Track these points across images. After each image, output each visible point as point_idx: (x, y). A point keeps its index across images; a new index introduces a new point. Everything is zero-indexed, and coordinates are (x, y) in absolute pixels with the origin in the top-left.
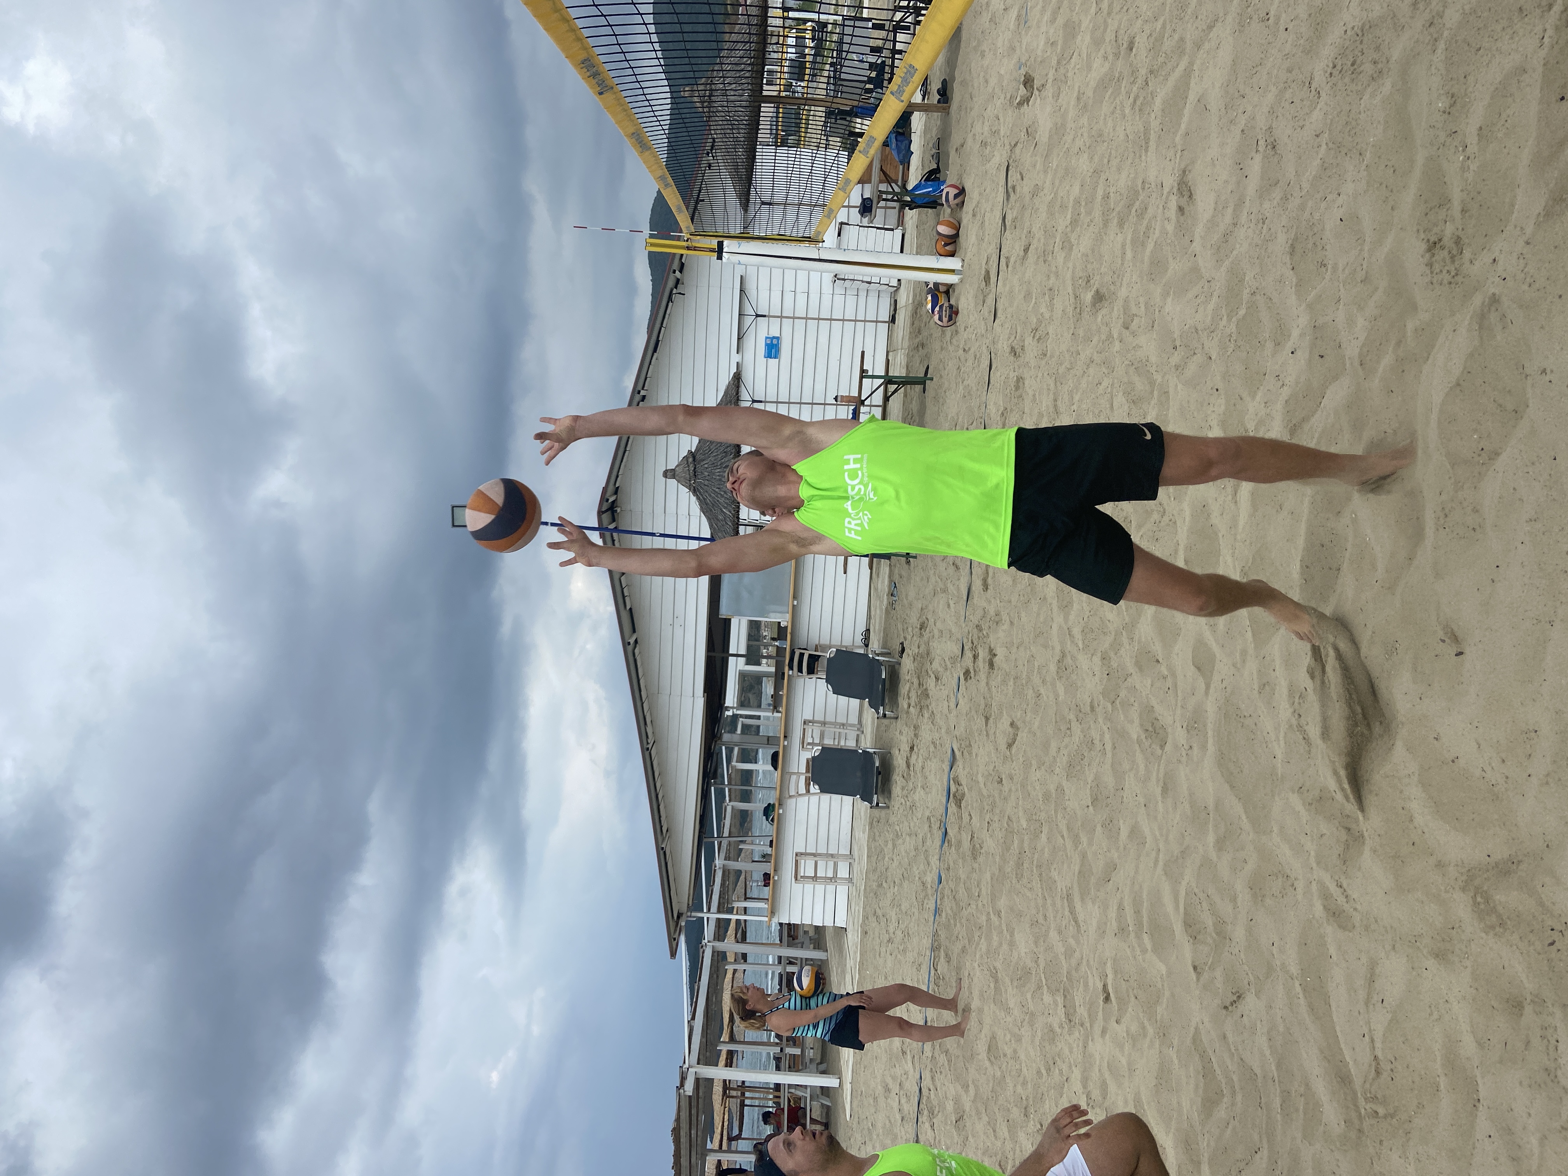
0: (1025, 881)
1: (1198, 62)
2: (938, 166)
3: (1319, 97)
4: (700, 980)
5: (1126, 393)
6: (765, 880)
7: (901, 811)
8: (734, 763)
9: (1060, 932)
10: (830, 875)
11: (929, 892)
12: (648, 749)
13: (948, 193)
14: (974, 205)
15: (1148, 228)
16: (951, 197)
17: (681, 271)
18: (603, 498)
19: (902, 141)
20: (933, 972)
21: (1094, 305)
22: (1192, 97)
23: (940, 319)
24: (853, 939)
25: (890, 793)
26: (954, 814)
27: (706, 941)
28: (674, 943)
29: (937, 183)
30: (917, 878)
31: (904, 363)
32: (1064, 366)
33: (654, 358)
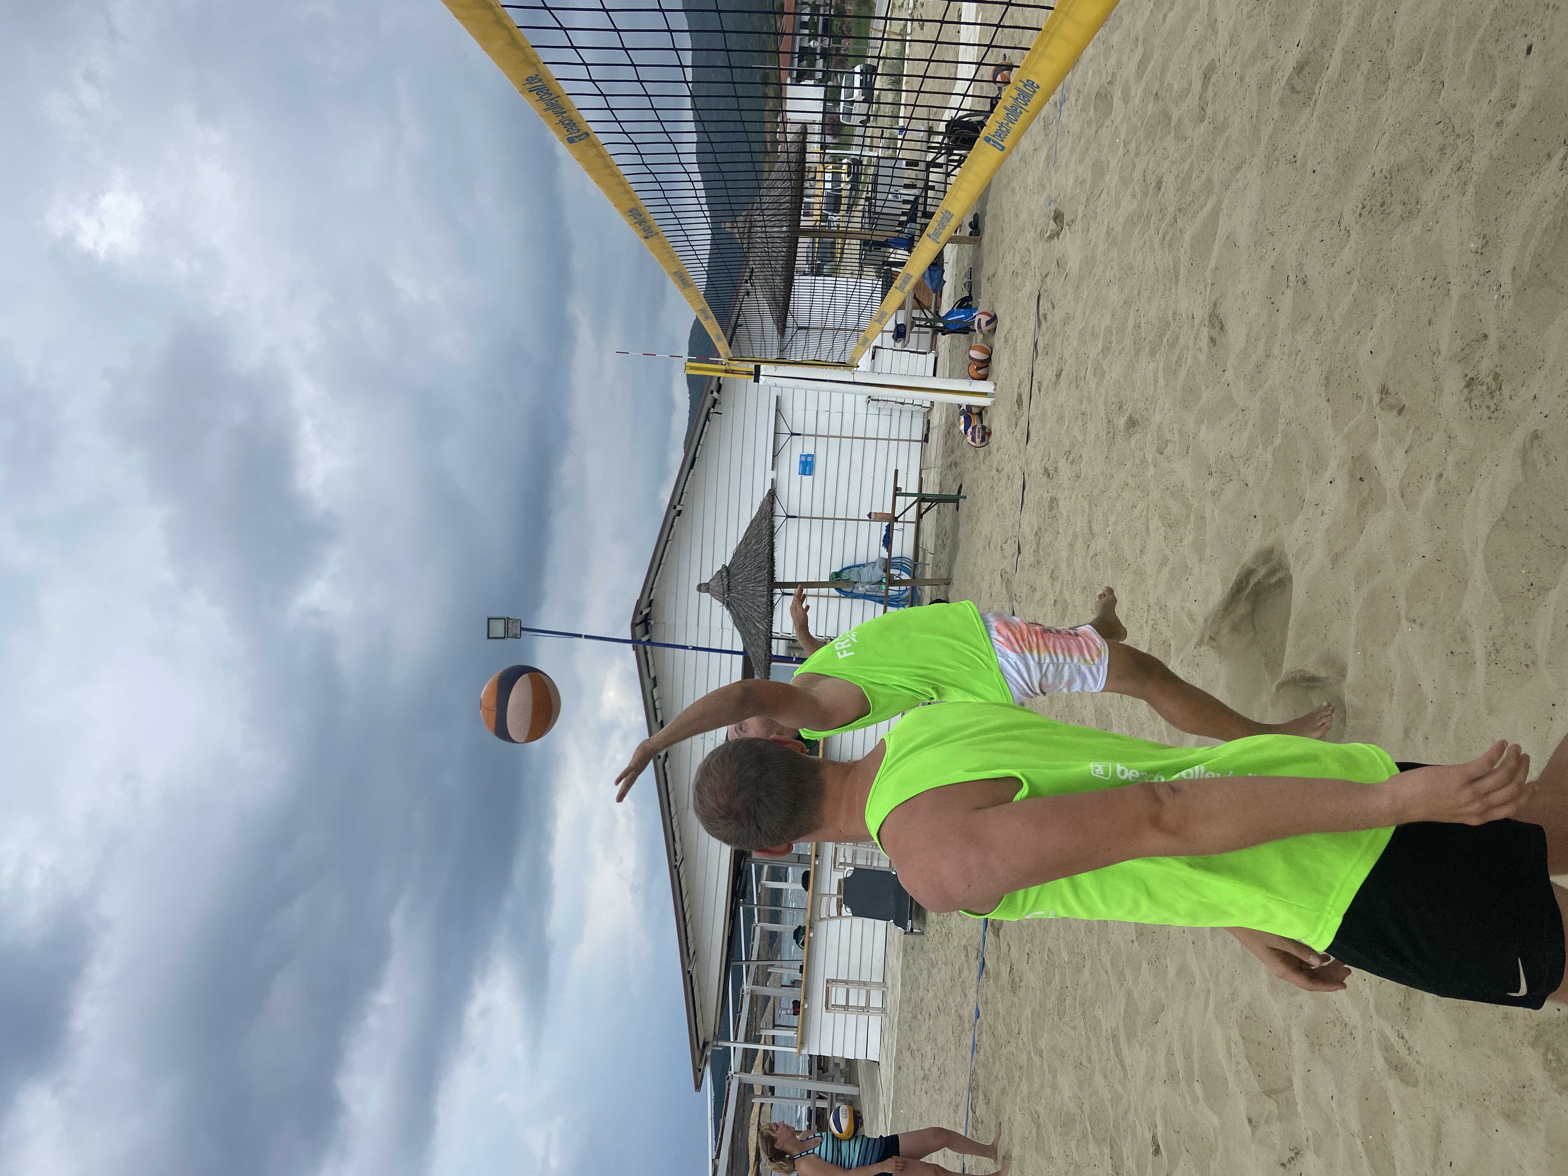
0: (1067, 1019)
1: (1226, 201)
2: (970, 294)
3: (1349, 236)
4: (725, 1115)
5: (1162, 517)
6: (794, 1008)
7: (937, 937)
8: (763, 882)
9: (1105, 1077)
10: (862, 1003)
11: (967, 1026)
12: (676, 866)
13: (980, 320)
14: (1006, 331)
15: (1180, 357)
16: (983, 323)
17: (718, 392)
18: (637, 611)
19: (934, 271)
20: (971, 1114)
21: (1127, 430)
22: (1221, 234)
23: (973, 440)
24: (886, 1073)
25: (924, 918)
26: (992, 944)
27: (732, 1072)
28: (700, 1074)
29: (968, 311)
30: (953, 1011)
31: (937, 481)
32: (1098, 489)
33: (691, 474)
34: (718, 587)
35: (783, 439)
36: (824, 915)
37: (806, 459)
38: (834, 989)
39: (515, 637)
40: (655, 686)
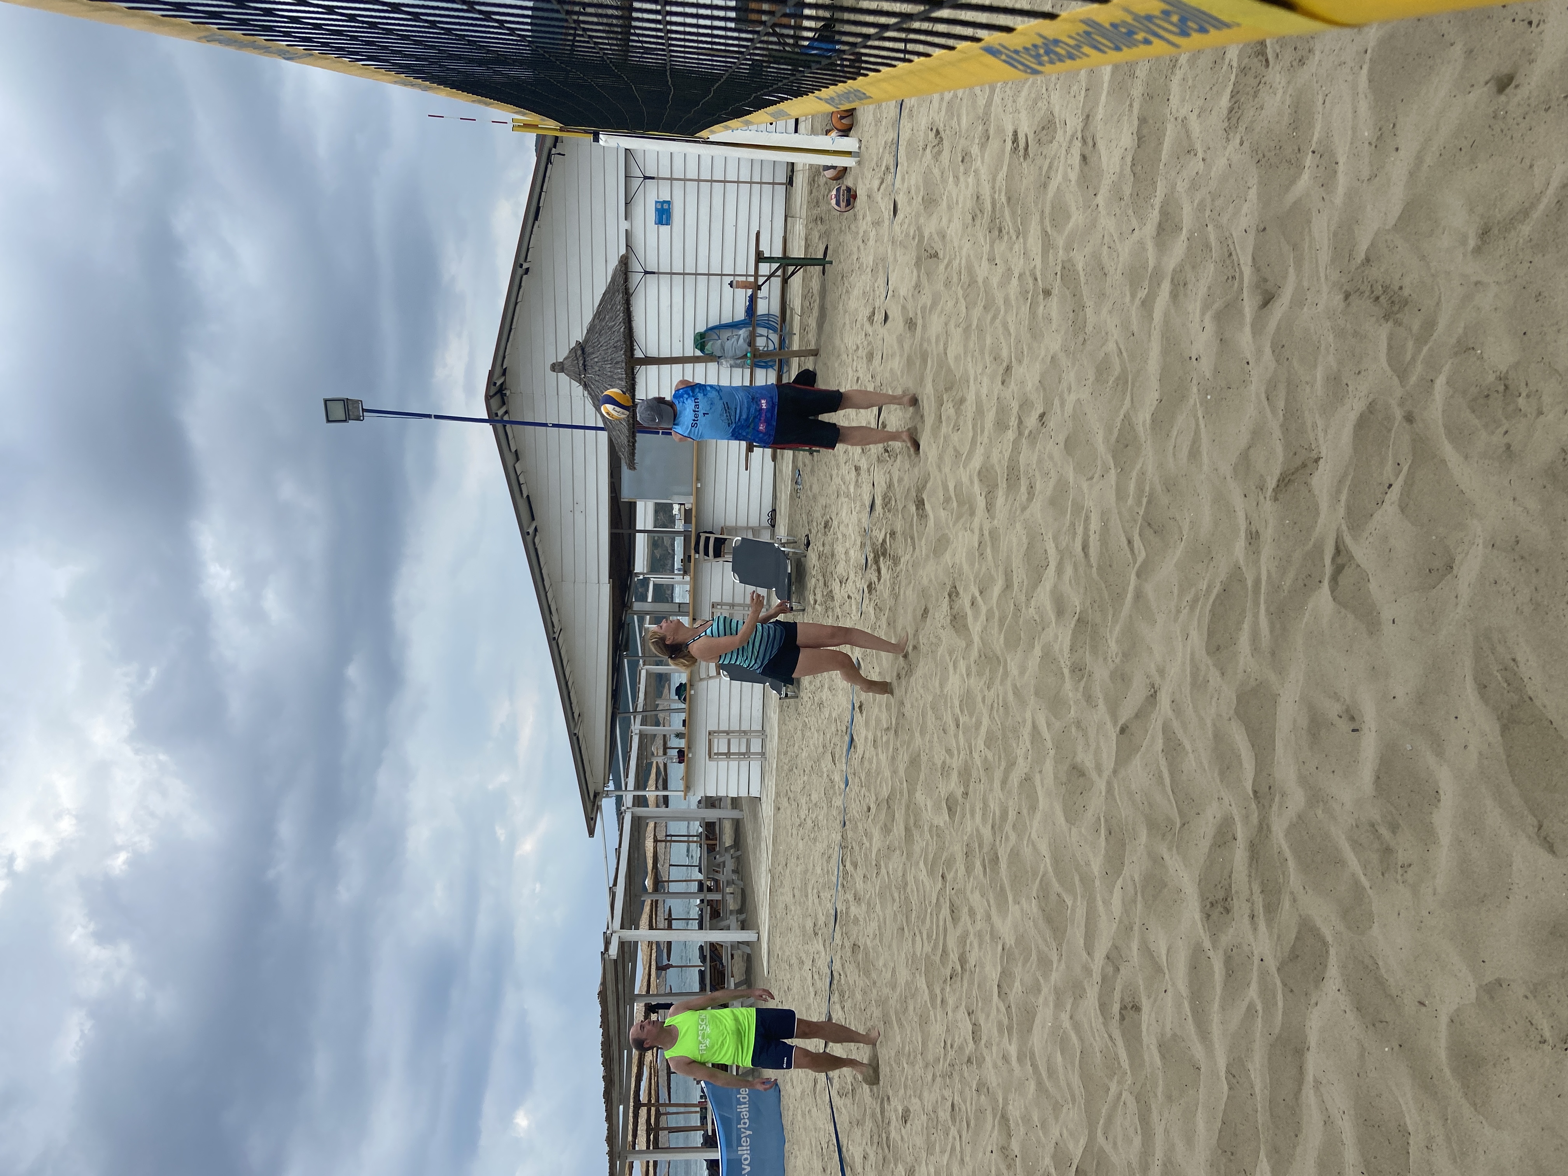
6: (679, 757)
7: (810, 704)
10: (743, 750)
11: (837, 791)
12: (555, 638)
18: (491, 382)
23: (838, 204)
27: (625, 807)
28: (592, 822)
33: (536, 226)
34: (574, 366)
35: (636, 183)
36: (703, 675)
37: (662, 206)
38: (716, 740)
39: (358, 419)
40: (518, 459)
